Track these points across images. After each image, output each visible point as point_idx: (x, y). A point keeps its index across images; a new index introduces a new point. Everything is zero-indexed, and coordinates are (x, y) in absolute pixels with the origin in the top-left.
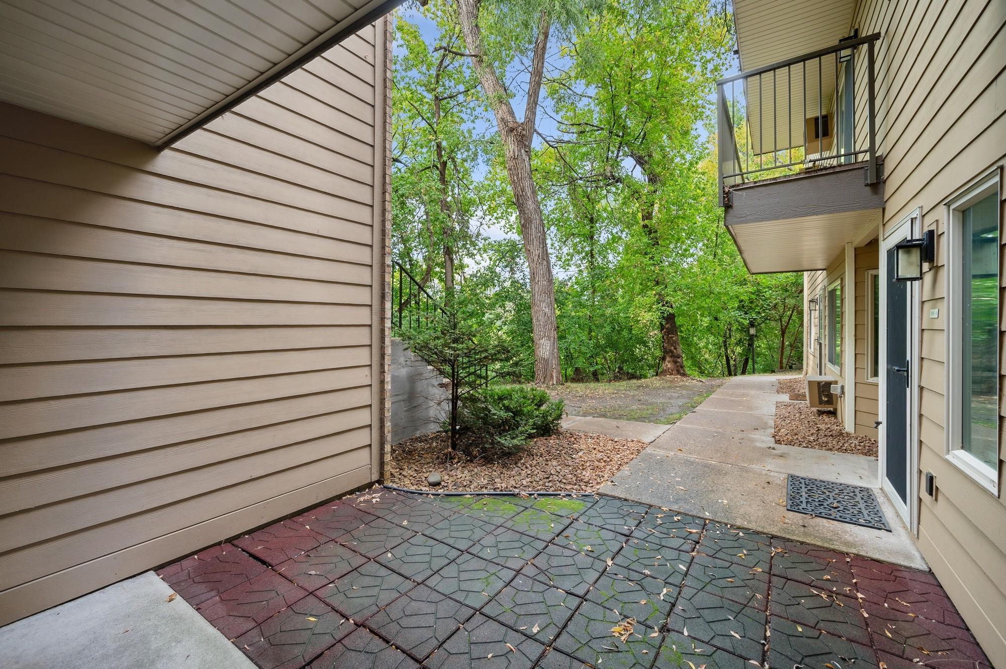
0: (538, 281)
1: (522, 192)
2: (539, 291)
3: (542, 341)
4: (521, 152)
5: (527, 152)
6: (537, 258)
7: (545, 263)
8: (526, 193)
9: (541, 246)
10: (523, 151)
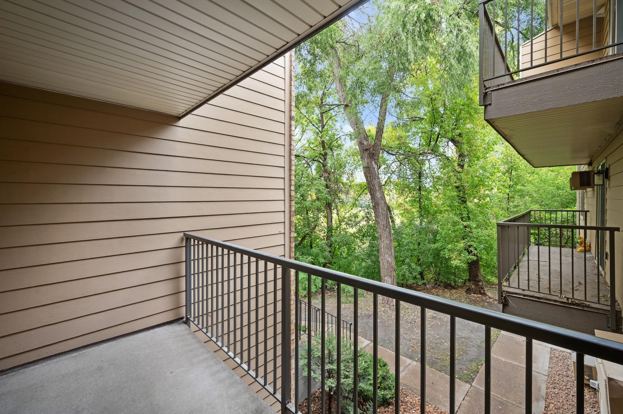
0: (383, 241)
1: (373, 187)
2: (384, 247)
3: (386, 278)
4: (372, 163)
5: (376, 162)
6: (382, 226)
7: (388, 230)
8: (375, 188)
9: (385, 219)
10: (373, 163)
